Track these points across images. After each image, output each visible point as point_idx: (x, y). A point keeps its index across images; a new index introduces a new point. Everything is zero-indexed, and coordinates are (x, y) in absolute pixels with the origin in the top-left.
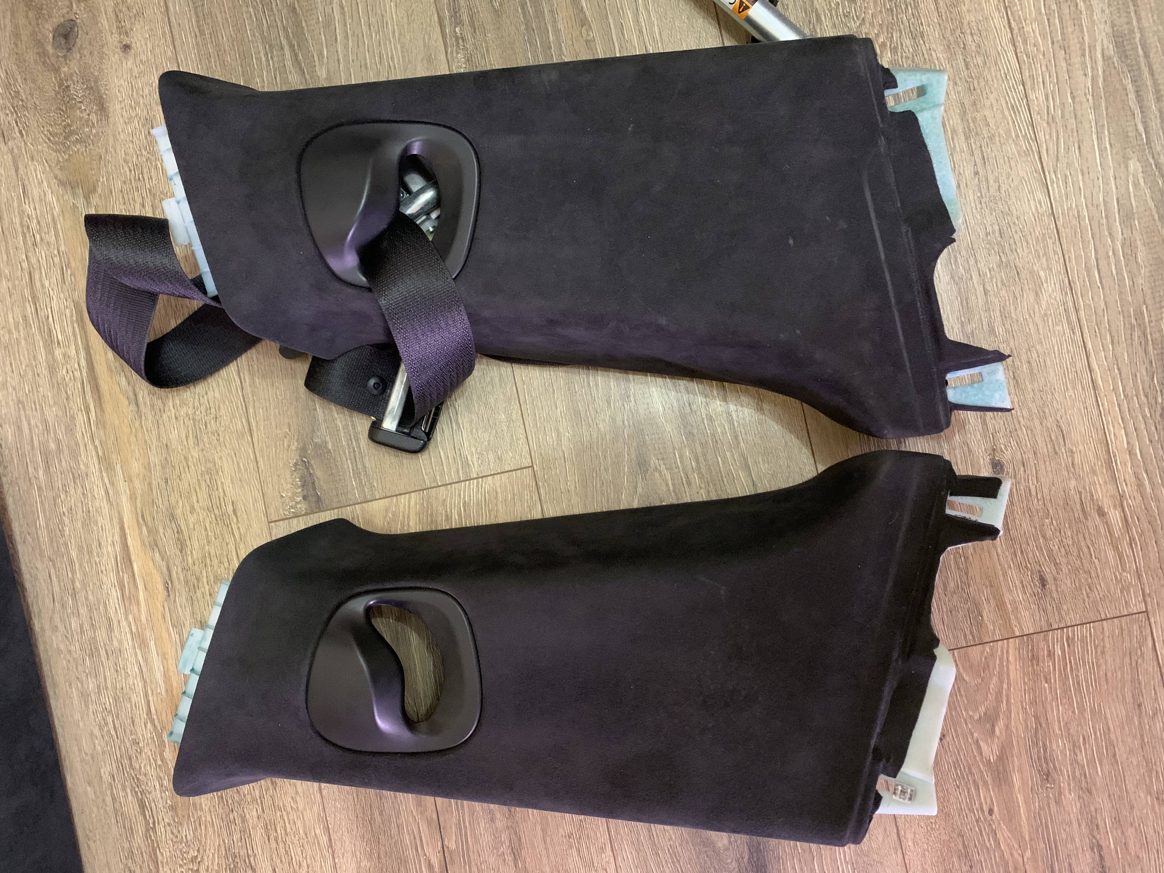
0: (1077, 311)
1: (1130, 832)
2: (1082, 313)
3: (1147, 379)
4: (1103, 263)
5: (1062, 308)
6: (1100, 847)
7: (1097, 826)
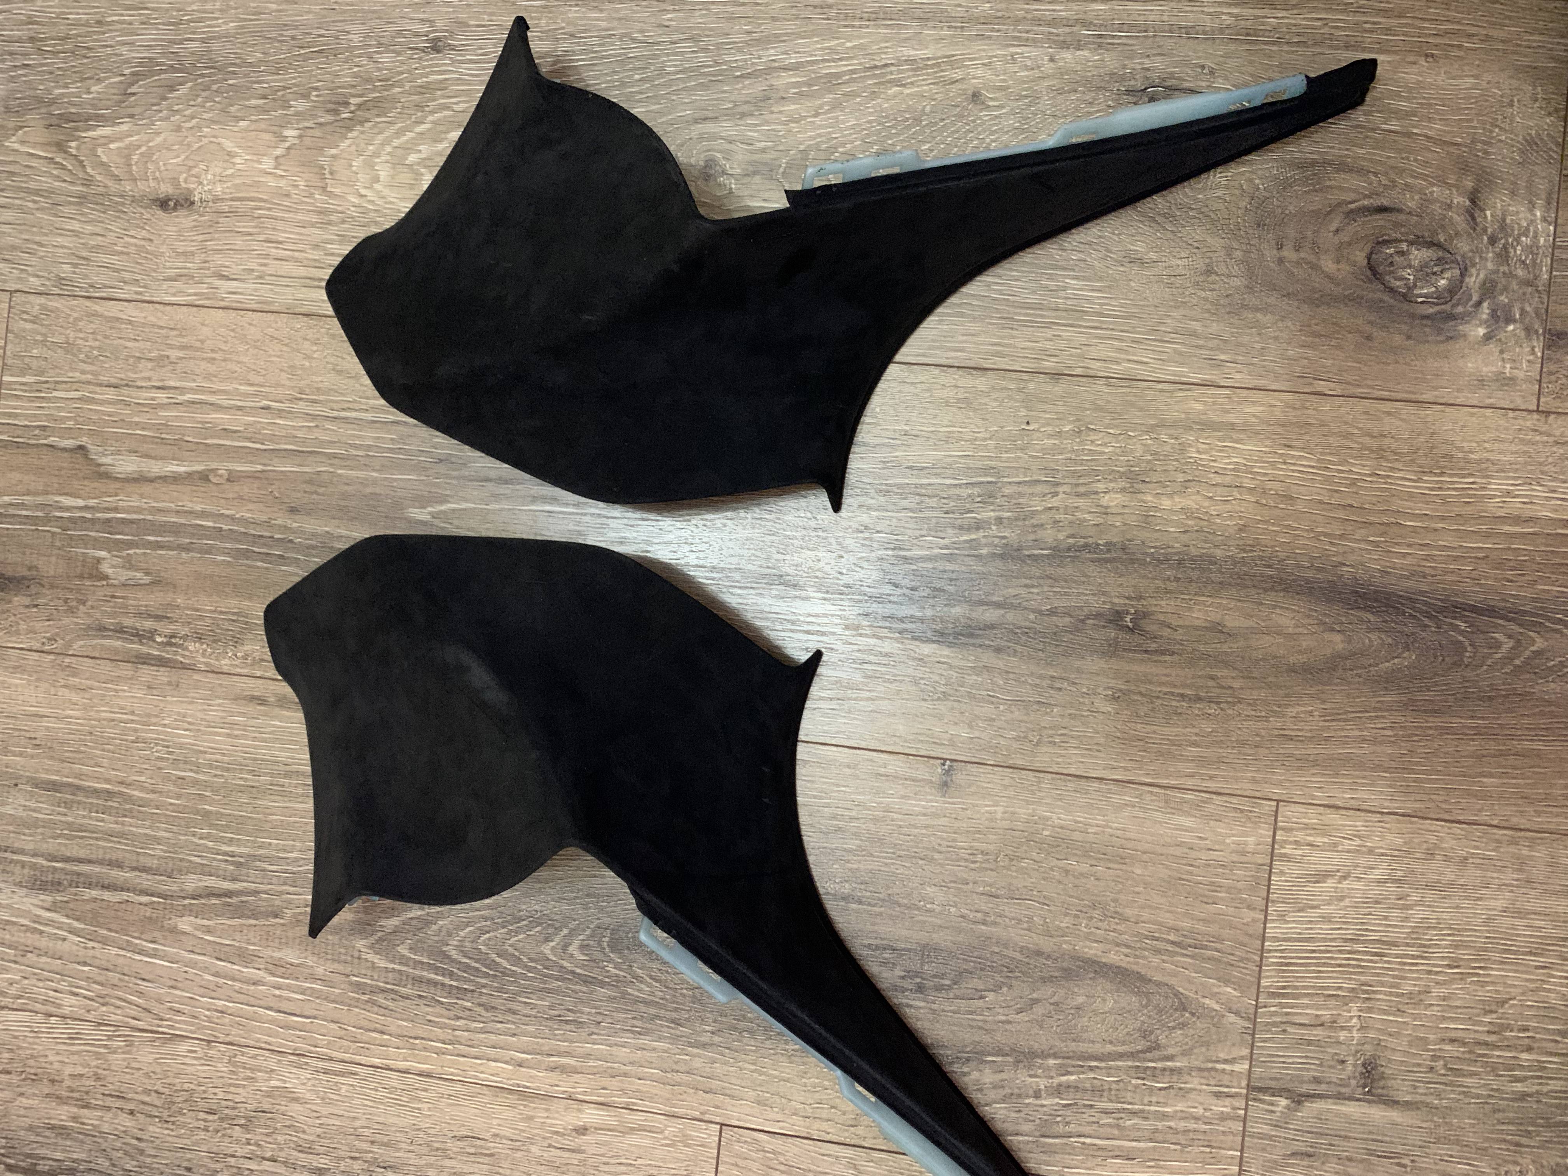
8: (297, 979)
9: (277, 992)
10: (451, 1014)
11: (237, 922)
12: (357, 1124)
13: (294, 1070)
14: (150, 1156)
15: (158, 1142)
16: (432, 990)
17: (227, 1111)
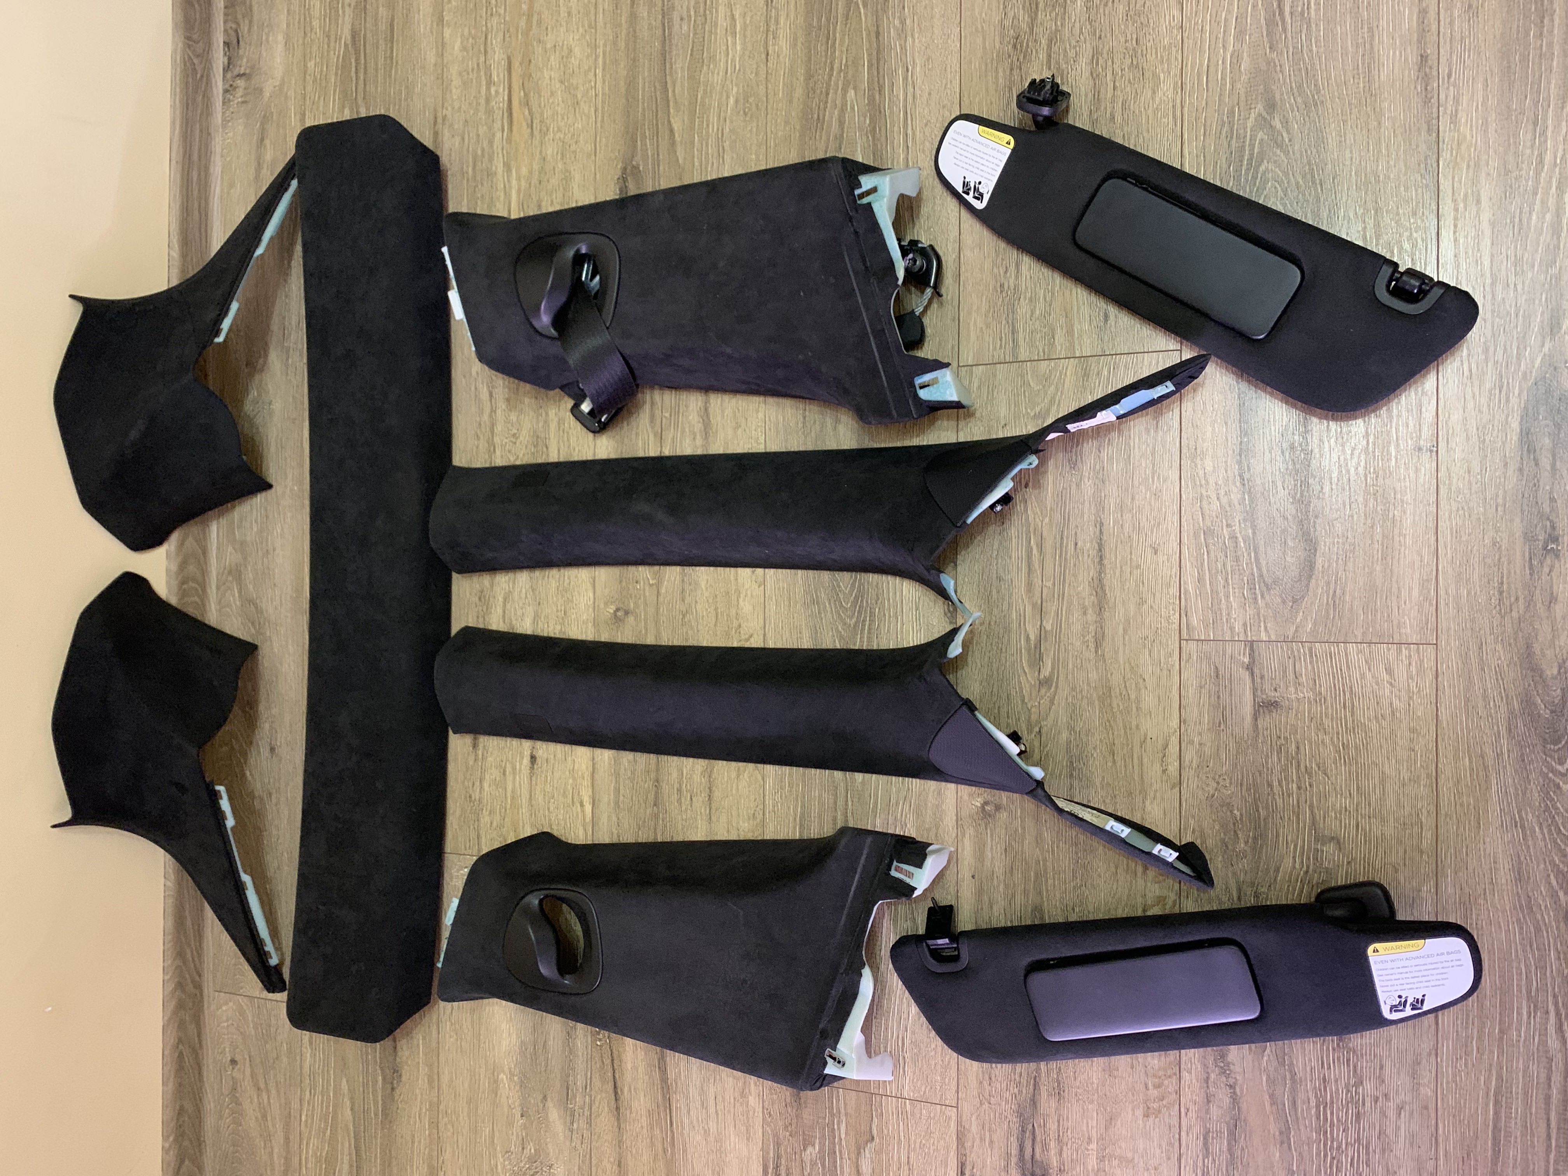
0: (1182, 107)
1: (1128, 516)
2: (1186, 109)
3: (1225, 166)
4: (1212, 69)
5: (1171, 104)
6: (1102, 524)
7: (1103, 508)
8: (1231, 72)
9: (1220, 62)
10: (1223, 175)
11: (1263, 22)
12: (1145, 134)
13: (1172, 86)
14: (1104, 11)
15: (1114, 13)
16: (1237, 160)
17: (1140, 51)
